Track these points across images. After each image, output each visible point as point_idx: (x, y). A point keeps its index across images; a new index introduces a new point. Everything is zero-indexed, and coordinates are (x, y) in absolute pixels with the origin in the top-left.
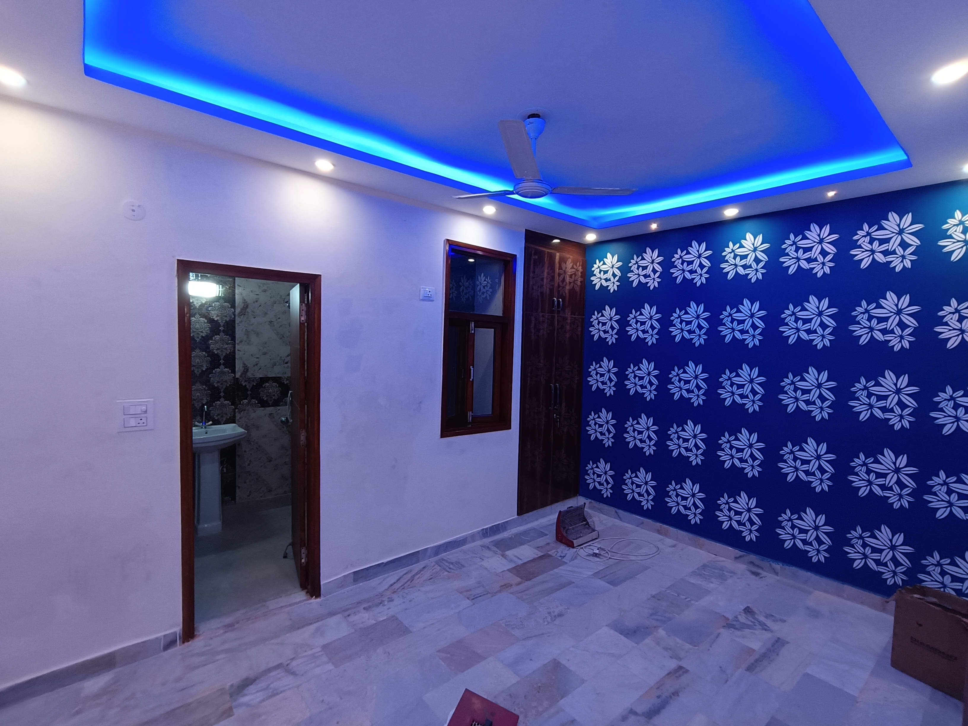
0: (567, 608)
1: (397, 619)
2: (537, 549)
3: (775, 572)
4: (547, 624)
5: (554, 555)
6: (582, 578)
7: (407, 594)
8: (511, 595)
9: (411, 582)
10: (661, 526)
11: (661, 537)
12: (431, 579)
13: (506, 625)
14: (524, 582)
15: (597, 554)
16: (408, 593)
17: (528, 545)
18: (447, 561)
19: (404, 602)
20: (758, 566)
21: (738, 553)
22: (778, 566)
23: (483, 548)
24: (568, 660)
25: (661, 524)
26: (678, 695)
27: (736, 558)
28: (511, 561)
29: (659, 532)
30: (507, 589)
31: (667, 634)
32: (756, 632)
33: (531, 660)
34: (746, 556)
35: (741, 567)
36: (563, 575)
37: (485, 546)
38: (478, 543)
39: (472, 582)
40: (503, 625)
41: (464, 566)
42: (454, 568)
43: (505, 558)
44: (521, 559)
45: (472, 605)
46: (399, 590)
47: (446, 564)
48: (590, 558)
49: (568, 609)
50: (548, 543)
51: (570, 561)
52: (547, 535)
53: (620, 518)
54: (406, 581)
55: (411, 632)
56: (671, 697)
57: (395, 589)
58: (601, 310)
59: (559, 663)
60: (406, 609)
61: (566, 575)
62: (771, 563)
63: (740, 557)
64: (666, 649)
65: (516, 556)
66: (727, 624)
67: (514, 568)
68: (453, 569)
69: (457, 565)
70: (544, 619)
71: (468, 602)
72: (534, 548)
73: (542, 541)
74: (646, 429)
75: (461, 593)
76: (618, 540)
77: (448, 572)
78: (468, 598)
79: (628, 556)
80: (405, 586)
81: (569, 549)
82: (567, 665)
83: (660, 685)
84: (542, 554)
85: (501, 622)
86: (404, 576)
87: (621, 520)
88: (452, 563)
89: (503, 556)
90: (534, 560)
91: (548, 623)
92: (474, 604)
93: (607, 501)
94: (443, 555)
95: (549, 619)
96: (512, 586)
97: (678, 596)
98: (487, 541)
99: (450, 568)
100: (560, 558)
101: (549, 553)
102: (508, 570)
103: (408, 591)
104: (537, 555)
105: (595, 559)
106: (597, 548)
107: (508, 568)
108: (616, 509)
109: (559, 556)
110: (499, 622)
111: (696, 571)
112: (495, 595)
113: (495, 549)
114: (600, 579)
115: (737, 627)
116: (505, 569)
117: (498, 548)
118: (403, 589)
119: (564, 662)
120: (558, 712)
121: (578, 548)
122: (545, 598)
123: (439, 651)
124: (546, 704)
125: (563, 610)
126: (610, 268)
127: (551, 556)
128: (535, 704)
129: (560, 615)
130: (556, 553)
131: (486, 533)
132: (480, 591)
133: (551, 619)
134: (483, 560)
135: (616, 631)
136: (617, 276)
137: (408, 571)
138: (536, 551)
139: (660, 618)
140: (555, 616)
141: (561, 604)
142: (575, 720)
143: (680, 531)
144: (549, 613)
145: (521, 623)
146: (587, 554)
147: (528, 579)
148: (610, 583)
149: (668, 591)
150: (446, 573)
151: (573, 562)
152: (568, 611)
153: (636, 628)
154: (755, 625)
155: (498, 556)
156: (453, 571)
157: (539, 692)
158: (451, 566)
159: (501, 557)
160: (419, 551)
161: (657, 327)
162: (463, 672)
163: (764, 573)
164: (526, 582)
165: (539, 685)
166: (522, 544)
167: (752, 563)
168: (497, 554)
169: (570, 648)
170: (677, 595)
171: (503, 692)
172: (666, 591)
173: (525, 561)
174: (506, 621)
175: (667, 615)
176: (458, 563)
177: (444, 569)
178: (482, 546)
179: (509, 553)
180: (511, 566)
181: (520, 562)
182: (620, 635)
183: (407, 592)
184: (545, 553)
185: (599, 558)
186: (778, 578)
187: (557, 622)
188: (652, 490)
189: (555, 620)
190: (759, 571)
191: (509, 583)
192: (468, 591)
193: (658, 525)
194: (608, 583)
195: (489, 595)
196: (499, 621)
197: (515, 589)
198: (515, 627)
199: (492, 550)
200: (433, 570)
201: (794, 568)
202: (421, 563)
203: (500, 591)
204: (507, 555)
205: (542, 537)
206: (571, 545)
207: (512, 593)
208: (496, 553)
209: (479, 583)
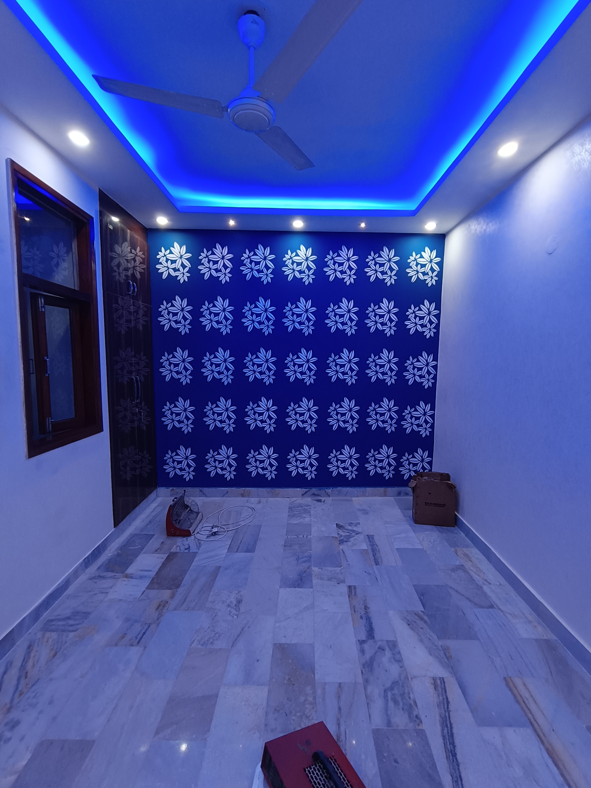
0: (237, 592)
1: (51, 742)
2: (156, 552)
3: (328, 495)
4: (237, 618)
5: (178, 550)
6: (222, 559)
7: (34, 697)
8: (176, 612)
9: (26, 677)
10: (244, 490)
11: (245, 499)
12: (56, 654)
13: (202, 645)
14: (177, 591)
15: (217, 532)
16: (36, 695)
17: (144, 553)
18: (59, 620)
19: (41, 712)
20: (318, 495)
21: (304, 490)
22: (329, 491)
23: (96, 580)
24: (285, 637)
25: (244, 488)
26: (369, 608)
27: (303, 495)
28: (141, 577)
29: (243, 495)
30: (166, 608)
31: (319, 569)
32: (355, 538)
33: (258, 661)
34: (309, 490)
35: (308, 500)
36: (204, 565)
37: (95, 576)
38: (83, 578)
39: (118, 624)
40: (199, 646)
41: (89, 613)
42: (77, 622)
43: (132, 578)
44: (151, 571)
45: (144, 650)
46: (16, 701)
47: (61, 623)
48: (212, 538)
49: (239, 592)
50: (162, 542)
51: (198, 549)
52: (154, 535)
53: (205, 495)
54: (14, 682)
55: (94, 742)
56: (366, 612)
57: (6, 704)
58: (170, 300)
59: (280, 644)
60: (54, 719)
61: (210, 563)
62: (326, 490)
63: (306, 493)
64: (330, 579)
65: (141, 570)
66: (339, 541)
67: (152, 582)
68: (77, 625)
69: (77, 617)
70: (230, 614)
71: (134, 649)
72: (152, 553)
73: (154, 543)
74: (225, 411)
75: (116, 645)
76: (220, 513)
77: (73, 631)
78: (132, 645)
79: (239, 523)
80: (20, 688)
81: (187, 539)
82: (288, 642)
83: (354, 609)
84: (167, 555)
85: (193, 645)
86: (5, 676)
87: (206, 497)
88: (69, 618)
89: (127, 576)
90: (164, 565)
91: (237, 615)
92: (145, 647)
93: (192, 484)
94: (46, 615)
95: (234, 611)
96: (167, 602)
97: (298, 537)
98: (93, 569)
99: (72, 626)
100: (187, 551)
101: (172, 551)
102: (148, 588)
103: (33, 692)
104: (163, 558)
105: (217, 538)
106: (211, 527)
107: (146, 586)
108: (200, 488)
109: (184, 549)
110: (192, 647)
111: (289, 514)
112: (160, 622)
113: (110, 574)
114: (236, 552)
115: (345, 540)
116: (144, 589)
117: (112, 571)
118: (21, 695)
119: (283, 641)
120: (324, 689)
121: (195, 535)
122: (211, 594)
123: (157, 733)
124: (308, 689)
125: (237, 596)
126: (178, 258)
127: (175, 554)
128: (302, 699)
129: (239, 602)
130: (178, 548)
131: (88, 562)
132: (138, 628)
133: (235, 609)
134: (107, 593)
135: (290, 587)
136: (187, 267)
137: (7, 666)
138: (158, 555)
139: (304, 559)
140: (236, 605)
141: (230, 592)
142: (340, 683)
143: (260, 489)
144: (229, 606)
145: (214, 633)
146: (207, 536)
147: (178, 586)
148: (247, 551)
149: (289, 537)
150: (71, 635)
151: (201, 548)
152: (241, 593)
153: (299, 576)
154: (351, 534)
155: (120, 579)
156: (79, 626)
157: (294, 685)
158: (71, 622)
159: (125, 579)
160: (13, 629)
161: (230, 318)
162: (209, 730)
163: (323, 499)
164: (177, 590)
165: (287, 678)
166: (136, 555)
167: (314, 494)
168: (118, 578)
169: (275, 625)
170: (296, 537)
171: (267, 714)
172: (287, 537)
173: (156, 569)
174: (198, 640)
175: (306, 554)
176: (75, 613)
177: (63, 631)
178: (91, 579)
179: (130, 570)
180: (147, 582)
181: (153, 574)
182: (296, 589)
183: (34, 694)
184: (169, 552)
185: (219, 535)
186: (331, 498)
187: (243, 609)
188: (234, 462)
189: (240, 609)
190: (320, 498)
191: (162, 601)
192: (124, 637)
193: (241, 490)
194: (245, 552)
195: (152, 626)
196: (190, 646)
197: (173, 603)
198: (211, 640)
199: (108, 577)
200: (47, 641)
201: (339, 488)
202: (17, 644)
203: (160, 615)
204: (131, 574)
205: (151, 539)
206: (187, 534)
207: (175, 609)
208: (115, 578)
209: (127, 620)
